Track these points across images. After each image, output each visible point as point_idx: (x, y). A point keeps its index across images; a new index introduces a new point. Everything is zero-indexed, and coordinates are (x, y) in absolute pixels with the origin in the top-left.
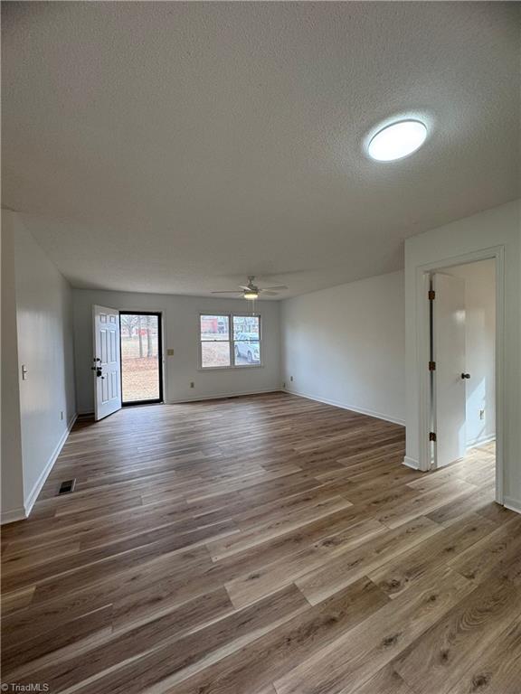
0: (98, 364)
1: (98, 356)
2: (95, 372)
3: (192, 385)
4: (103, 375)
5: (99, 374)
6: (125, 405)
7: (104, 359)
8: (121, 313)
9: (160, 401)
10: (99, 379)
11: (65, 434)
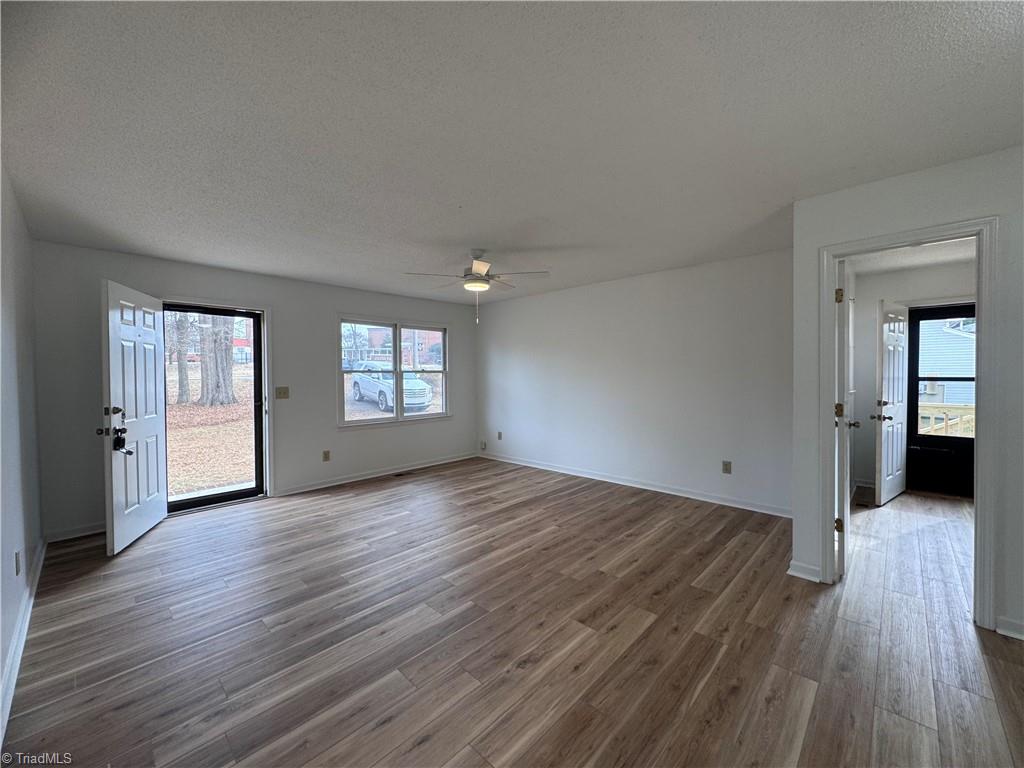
0: (116, 421)
1: (115, 402)
2: (109, 440)
3: (326, 456)
4: (128, 447)
5: (119, 443)
6: (175, 508)
7: (130, 410)
8: (168, 307)
9: (257, 492)
10: (118, 456)
11: (26, 607)
